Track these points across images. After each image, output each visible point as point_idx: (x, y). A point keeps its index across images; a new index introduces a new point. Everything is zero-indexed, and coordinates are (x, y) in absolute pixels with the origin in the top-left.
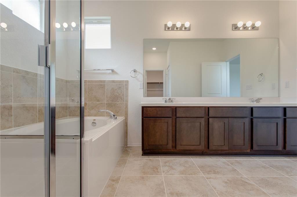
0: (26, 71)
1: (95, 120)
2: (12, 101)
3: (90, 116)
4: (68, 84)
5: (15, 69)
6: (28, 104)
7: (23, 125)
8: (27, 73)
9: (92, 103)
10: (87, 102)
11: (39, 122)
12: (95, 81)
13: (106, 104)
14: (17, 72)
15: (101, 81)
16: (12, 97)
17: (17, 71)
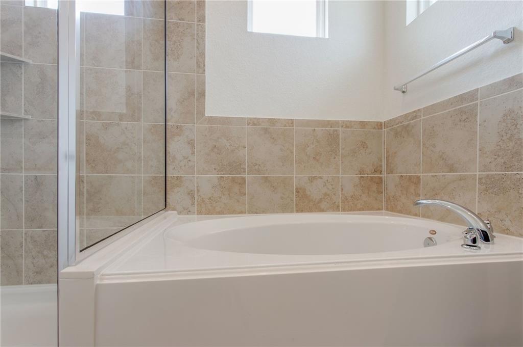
0: (269, 119)
1: (433, 232)
2: (245, 172)
3: (429, 217)
4: (384, 131)
5: (250, 119)
6: (273, 177)
7: (263, 212)
8: (272, 122)
9: (433, 176)
10: (421, 174)
11: (297, 211)
12: (443, 102)
13: (480, 179)
14: (254, 124)
15: (462, 98)
16: (245, 164)
17: (254, 122)
